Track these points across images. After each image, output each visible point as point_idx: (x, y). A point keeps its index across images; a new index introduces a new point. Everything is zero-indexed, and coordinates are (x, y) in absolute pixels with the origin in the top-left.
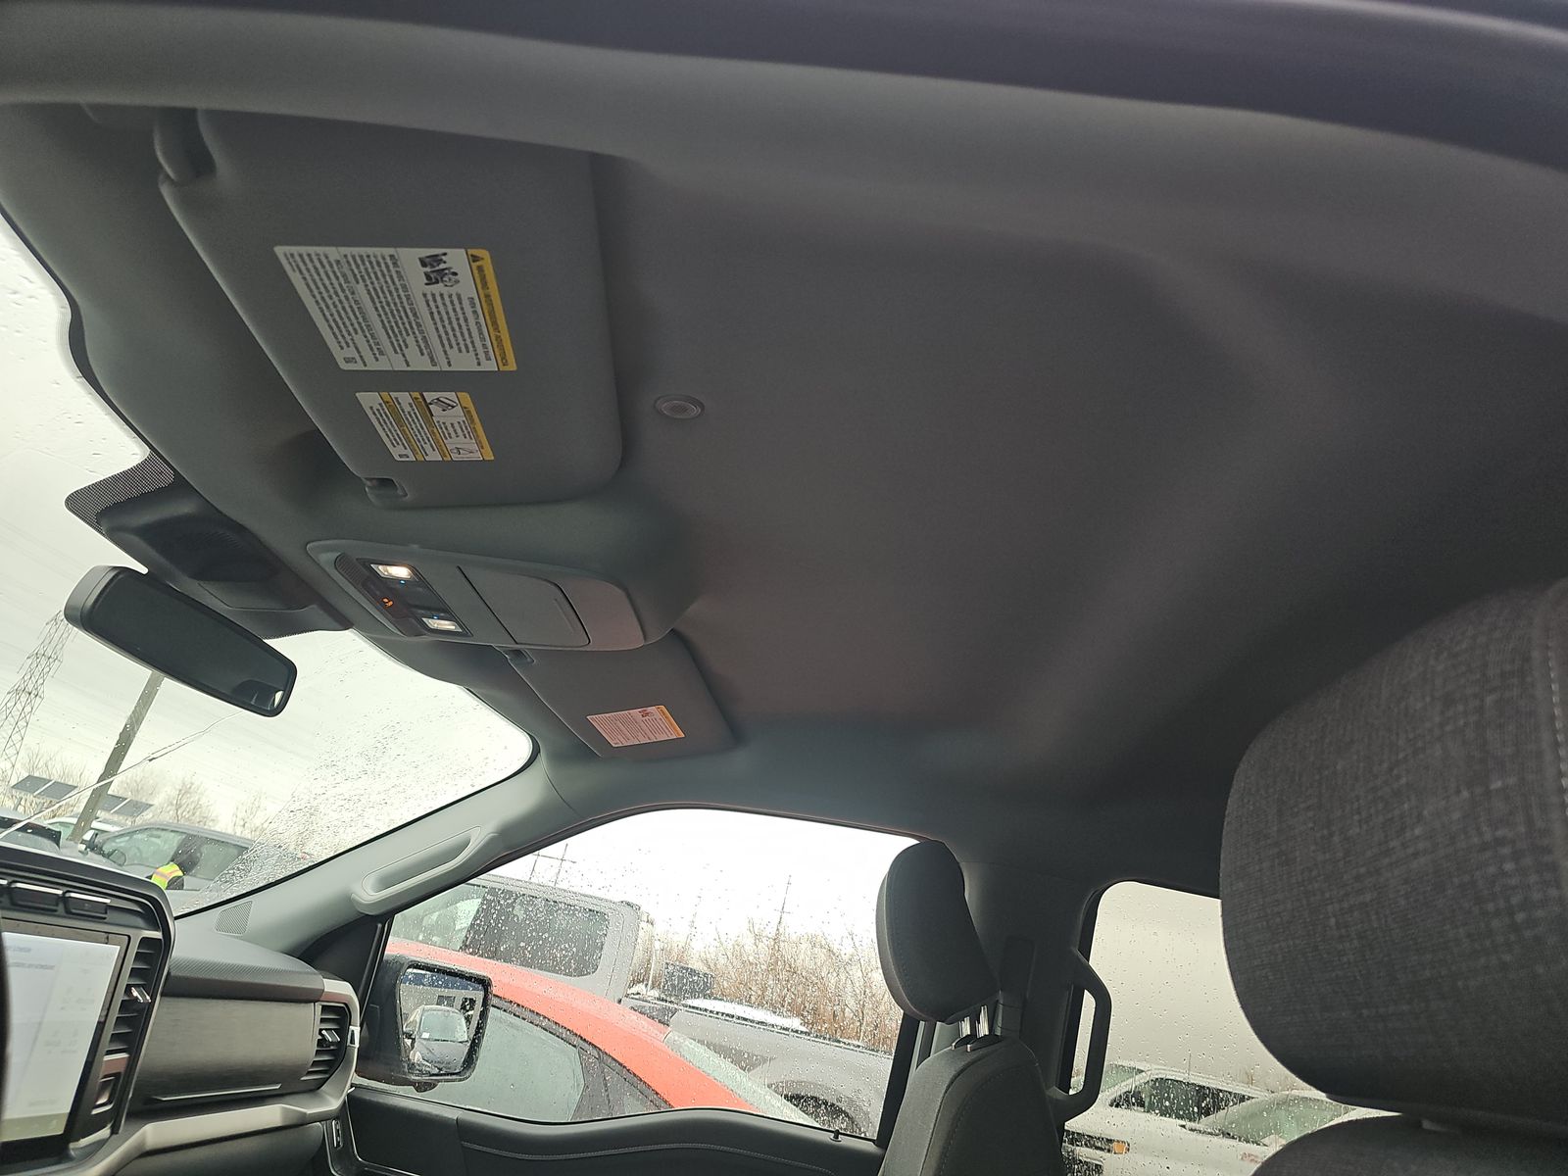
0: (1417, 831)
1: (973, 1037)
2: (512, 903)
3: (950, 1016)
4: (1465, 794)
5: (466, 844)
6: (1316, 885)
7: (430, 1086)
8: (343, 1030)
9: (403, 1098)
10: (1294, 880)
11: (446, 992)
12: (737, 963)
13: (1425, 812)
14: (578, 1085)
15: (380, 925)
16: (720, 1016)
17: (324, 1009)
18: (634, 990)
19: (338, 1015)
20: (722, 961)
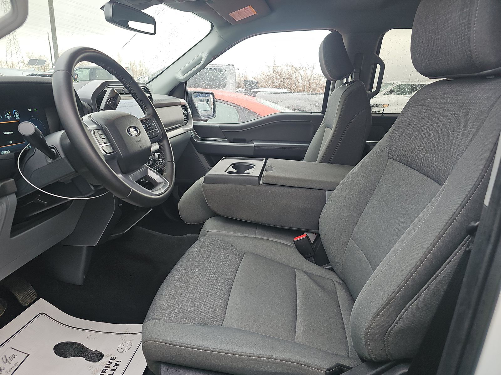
0: (450, 21)
1: (347, 82)
2: (216, 72)
3: (340, 78)
4: (459, 13)
5: (201, 58)
6: (431, 35)
7: (207, 120)
8: (187, 111)
9: (202, 123)
10: (426, 34)
11: (202, 98)
12: (264, 77)
13: (452, 17)
14: (237, 116)
15: (185, 84)
16: (270, 93)
17: (182, 106)
18: (238, 90)
19: (184, 107)
20: (259, 77)
